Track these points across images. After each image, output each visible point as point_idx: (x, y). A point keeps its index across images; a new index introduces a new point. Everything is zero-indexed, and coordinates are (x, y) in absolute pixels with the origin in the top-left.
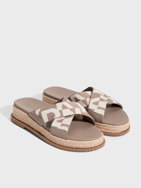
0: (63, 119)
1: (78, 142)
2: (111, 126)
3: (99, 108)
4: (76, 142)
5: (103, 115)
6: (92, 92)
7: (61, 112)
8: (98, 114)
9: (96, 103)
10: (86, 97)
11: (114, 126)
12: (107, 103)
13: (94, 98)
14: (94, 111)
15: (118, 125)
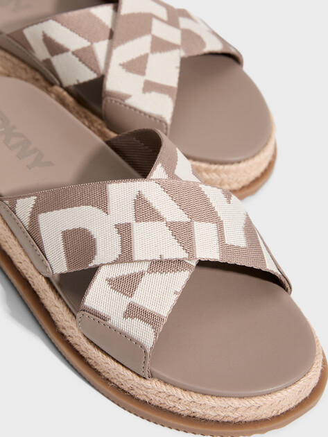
0: (142, 274)
1: (195, 397)
2: (204, 165)
3: (149, 87)
4: (186, 396)
5: (169, 122)
6: (116, 9)
7: (124, 231)
8: (145, 114)
9: (137, 66)
10: (93, 38)
11: (214, 167)
12: (183, 54)
13: (124, 40)
14: (128, 102)
15: (232, 163)
